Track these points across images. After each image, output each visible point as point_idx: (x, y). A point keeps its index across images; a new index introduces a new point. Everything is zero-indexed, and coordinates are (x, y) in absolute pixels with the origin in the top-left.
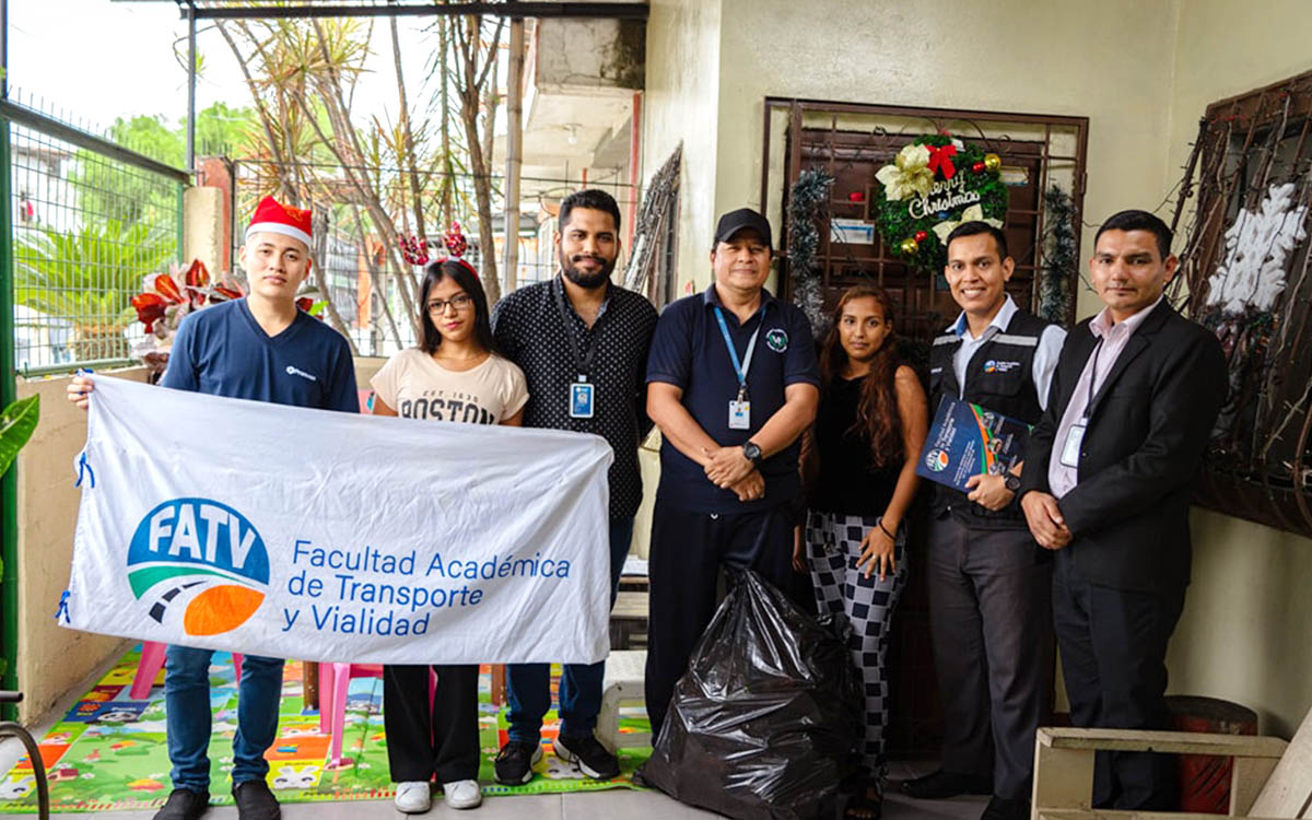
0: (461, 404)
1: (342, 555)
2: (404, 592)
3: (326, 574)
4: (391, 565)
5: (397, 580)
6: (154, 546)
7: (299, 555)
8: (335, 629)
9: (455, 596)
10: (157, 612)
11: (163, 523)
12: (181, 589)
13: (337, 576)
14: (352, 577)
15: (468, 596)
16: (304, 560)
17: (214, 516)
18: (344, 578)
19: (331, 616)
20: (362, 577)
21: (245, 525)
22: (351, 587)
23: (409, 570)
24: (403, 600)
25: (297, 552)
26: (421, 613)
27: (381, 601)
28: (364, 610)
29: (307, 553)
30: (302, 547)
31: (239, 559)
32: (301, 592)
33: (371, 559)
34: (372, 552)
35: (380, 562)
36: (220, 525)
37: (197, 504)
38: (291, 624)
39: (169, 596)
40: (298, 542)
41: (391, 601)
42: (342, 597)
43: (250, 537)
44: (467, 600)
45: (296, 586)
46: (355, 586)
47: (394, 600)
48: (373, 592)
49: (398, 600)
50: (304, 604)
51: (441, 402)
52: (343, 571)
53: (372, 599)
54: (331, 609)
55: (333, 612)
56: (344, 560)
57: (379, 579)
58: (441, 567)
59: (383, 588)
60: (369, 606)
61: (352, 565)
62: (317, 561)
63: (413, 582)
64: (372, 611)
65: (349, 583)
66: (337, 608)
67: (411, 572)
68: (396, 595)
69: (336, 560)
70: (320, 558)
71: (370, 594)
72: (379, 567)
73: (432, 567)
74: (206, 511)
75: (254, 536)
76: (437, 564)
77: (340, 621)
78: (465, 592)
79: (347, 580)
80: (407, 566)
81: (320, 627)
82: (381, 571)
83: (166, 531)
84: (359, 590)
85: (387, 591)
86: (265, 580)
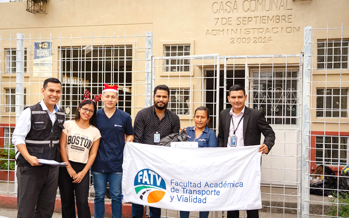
1: (182, 183)
2: (199, 191)
3: (179, 187)
4: (195, 185)
5: (197, 189)
6: (139, 181)
7: (172, 183)
8: (183, 201)
9: (213, 192)
10: (141, 197)
11: (140, 176)
12: (146, 191)
13: (182, 188)
14: (185, 188)
15: (216, 192)
16: (173, 185)
17: (152, 174)
18: (184, 188)
20: (188, 188)
21: (159, 176)
22: (186, 191)
23: (200, 186)
24: (199, 193)
25: (171, 182)
27: (194, 194)
28: (190, 196)
29: (174, 183)
30: (172, 181)
31: (158, 184)
32: (174, 192)
33: (190, 184)
34: (190, 182)
35: (192, 185)
36: (154, 175)
37: (148, 170)
38: (172, 200)
40: (171, 180)
41: (196, 194)
42: (184, 193)
44: (216, 194)
45: (173, 190)
46: (187, 190)
47: (197, 193)
48: (191, 192)
49: (198, 193)
50: (175, 194)
53: (191, 193)
54: (181, 196)
55: (182, 197)
56: (183, 185)
57: (193, 189)
58: (208, 185)
59: (194, 191)
60: (191, 195)
61: (185, 185)
63: (201, 189)
64: (192, 196)
65: (185, 190)
66: (183, 196)
67: (200, 187)
68: (197, 192)
70: (177, 184)
72: (192, 186)
73: (206, 185)
74: (150, 172)
75: (161, 178)
76: (207, 185)
77: (184, 199)
79: (185, 189)
80: (199, 185)
81: (179, 201)
82: (193, 187)
83: (141, 177)
84: (188, 191)
85: (195, 191)
86: (165, 189)
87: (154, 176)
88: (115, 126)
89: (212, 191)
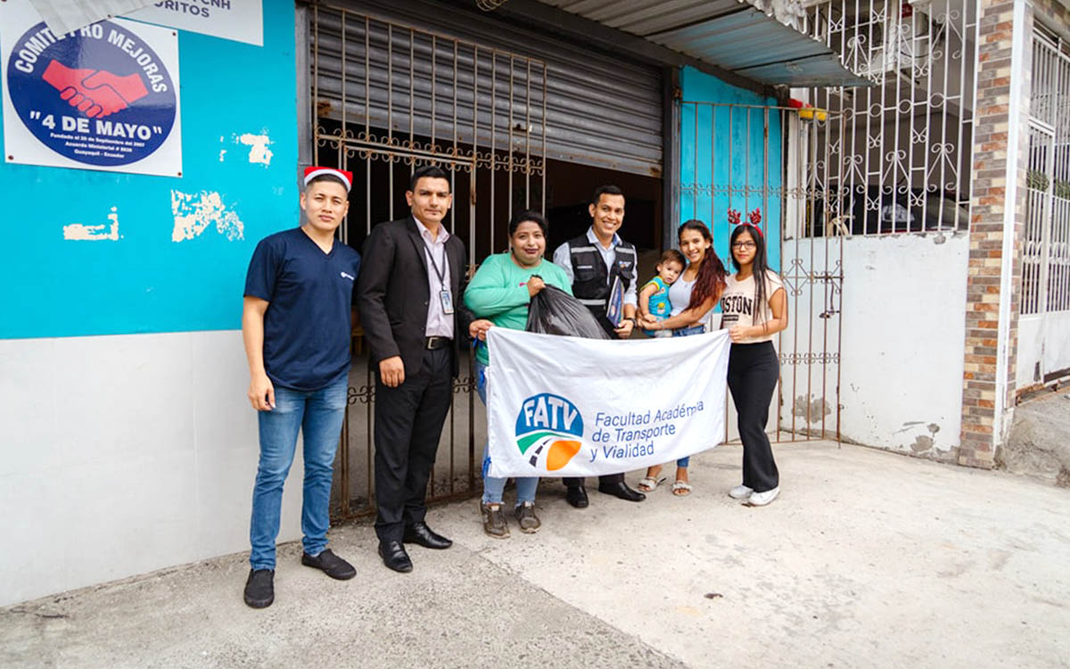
1: (619, 418)
2: (644, 432)
3: (611, 430)
4: (640, 420)
5: (642, 427)
6: (527, 423)
7: (598, 421)
8: (613, 457)
9: (663, 429)
10: (533, 461)
11: (530, 409)
12: (543, 445)
13: (616, 430)
14: (622, 429)
15: (668, 429)
16: (601, 424)
17: (555, 403)
18: (619, 430)
19: (613, 452)
20: (627, 429)
21: (572, 407)
24: (644, 436)
25: (598, 419)
26: (649, 442)
27: (634, 439)
28: (627, 445)
29: (602, 419)
30: (601, 417)
31: (567, 427)
32: (599, 440)
33: (631, 419)
34: (632, 414)
35: (635, 419)
36: (559, 408)
37: (547, 396)
38: (593, 458)
39: (538, 452)
40: (599, 413)
42: (618, 441)
43: (574, 412)
44: (667, 432)
45: (596, 437)
46: (624, 434)
47: (640, 437)
50: (600, 445)
52: (619, 427)
53: (631, 439)
55: (613, 448)
56: (619, 421)
57: (633, 428)
58: (659, 417)
59: (636, 433)
60: (629, 443)
61: (623, 423)
62: (607, 423)
63: (648, 427)
65: (621, 433)
66: (615, 446)
67: (648, 422)
68: (641, 435)
69: (616, 421)
70: (609, 421)
71: (630, 436)
72: (635, 422)
73: (656, 417)
74: (551, 401)
76: (658, 415)
77: (617, 453)
78: (667, 426)
80: (646, 419)
81: (607, 457)
82: (635, 424)
83: (531, 413)
84: (626, 435)
86: (581, 435)
87: (560, 410)
88: (343, 275)
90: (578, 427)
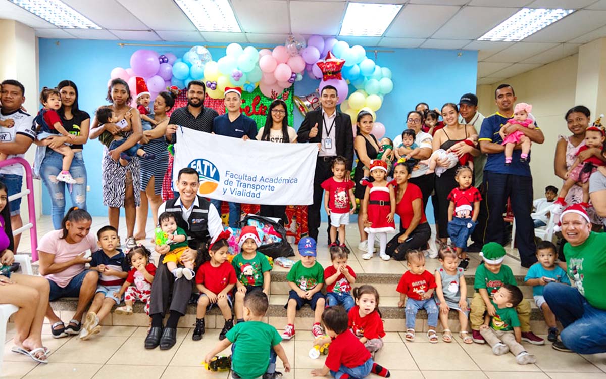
0: (278, 139)
1: (238, 175)
2: (254, 186)
3: (234, 180)
4: (250, 179)
5: (252, 183)
8: (236, 194)
11: (194, 165)
14: (240, 181)
16: (228, 176)
17: (206, 164)
19: (235, 191)
20: (242, 181)
21: (214, 166)
25: (226, 174)
26: (258, 191)
27: (248, 188)
30: (228, 173)
31: (212, 175)
33: (245, 177)
34: (245, 175)
35: (247, 178)
37: (202, 160)
38: (225, 192)
40: (227, 171)
42: (238, 186)
43: (215, 169)
44: (270, 189)
45: (226, 183)
46: (241, 184)
50: (228, 187)
51: (273, 139)
52: (238, 180)
54: (235, 189)
56: (238, 177)
57: (247, 182)
58: (263, 180)
60: (244, 189)
61: (240, 178)
63: (256, 183)
65: (240, 183)
66: (237, 189)
67: (255, 181)
68: (252, 187)
69: (236, 177)
70: (232, 176)
71: (245, 186)
73: (261, 180)
74: (204, 162)
77: (237, 192)
78: (269, 186)
80: (254, 179)
81: (232, 193)
83: (195, 167)
84: (242, 185)
85: (249, 186)
86: (218, 181)
87: (208, 167)
88: (236, 130)
89: (266, 187)
90: (217, 177)
